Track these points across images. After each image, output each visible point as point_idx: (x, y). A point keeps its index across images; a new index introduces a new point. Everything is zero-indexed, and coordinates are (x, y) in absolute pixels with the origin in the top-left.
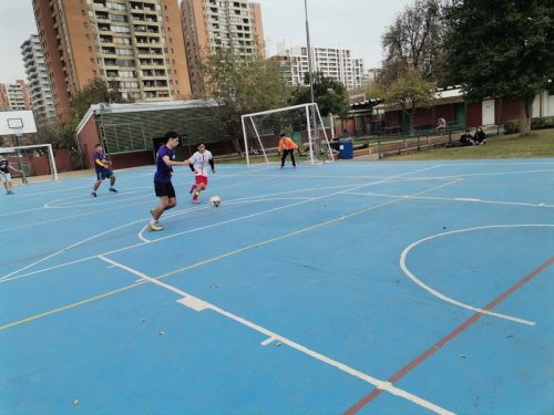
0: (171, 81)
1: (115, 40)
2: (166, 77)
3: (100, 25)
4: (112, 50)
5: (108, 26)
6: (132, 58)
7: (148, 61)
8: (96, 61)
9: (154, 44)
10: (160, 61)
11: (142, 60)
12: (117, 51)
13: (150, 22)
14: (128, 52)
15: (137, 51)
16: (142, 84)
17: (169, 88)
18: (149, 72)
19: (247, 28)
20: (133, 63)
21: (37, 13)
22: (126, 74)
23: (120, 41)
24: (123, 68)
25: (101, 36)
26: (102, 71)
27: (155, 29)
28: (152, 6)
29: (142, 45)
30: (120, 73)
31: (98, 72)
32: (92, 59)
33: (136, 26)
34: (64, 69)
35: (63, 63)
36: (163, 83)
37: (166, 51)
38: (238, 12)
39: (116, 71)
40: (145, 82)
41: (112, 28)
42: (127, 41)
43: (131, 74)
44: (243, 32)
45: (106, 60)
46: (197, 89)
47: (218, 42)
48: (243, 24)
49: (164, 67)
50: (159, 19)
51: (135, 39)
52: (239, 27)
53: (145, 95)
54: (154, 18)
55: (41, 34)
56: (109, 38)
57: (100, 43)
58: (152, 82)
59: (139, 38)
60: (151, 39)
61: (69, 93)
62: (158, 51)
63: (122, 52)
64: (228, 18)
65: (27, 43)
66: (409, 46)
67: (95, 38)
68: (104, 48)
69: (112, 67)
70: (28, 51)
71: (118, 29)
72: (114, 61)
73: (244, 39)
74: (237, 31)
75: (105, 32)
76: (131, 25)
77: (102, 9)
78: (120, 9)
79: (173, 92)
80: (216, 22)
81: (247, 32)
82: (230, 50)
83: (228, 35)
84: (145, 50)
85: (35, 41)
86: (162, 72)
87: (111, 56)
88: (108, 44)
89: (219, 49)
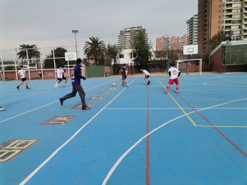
1: (233, 11)
3: (227, 5)
4: (231, 16)
5: (231, 5)
6: (240, 19)
8: (221, 22)
11: (246, 20)
12: (233, 16)
14: (239, 16)
15: (244, 15)
16: (243, 32)
20: (240, 21)
21: (199, 5)
22: (235, 27)
23: (236, 11)
24: (234, 25)
25: (227, 10)
30: (232, 27)
31: (221, 28)
32: (219, 22)
33: (246, 2)
34: (205, 28)
35: (206, 25)
39: (230, 27)
40: (245, 31)
41: (233, 5)
42: (239, 11)
43: (238, 27)
45: (227, 22)
51: (244, 9)
53: (243, 37)
55: (199, 14)
56: (230, 11)
57: (225, 13)
59: (246, 9)
61: (205, 39)
63: (236, 16)
65: (192, 19)
67: (223, 12)
68: (226, 16)
69: (228, 25)
70: (190, 22)
71: (236, 5)
72: (230, 22)
75: (229, 8)
76: (243, 3)
85: (195, 17)
87: (229, 19)
88: (229, 14)
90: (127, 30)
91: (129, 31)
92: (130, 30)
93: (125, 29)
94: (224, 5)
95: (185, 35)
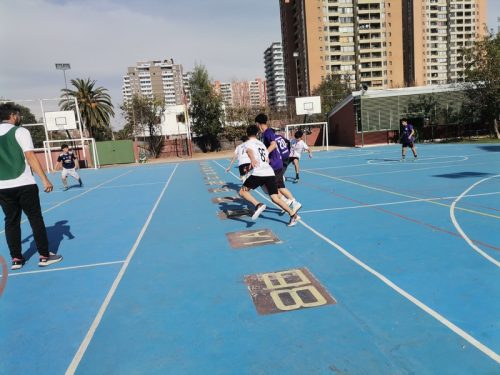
0: (386, 72)
1: (341, 39)
2: (382, 68)
3: (332, 28)
4: (338, 48)
5: (337, 28)
6: (353, 54)
7: (367, 55)
8: (324, 58)
9: (375, 40)
10: (378, 54)
11: (362, 55)
12: (342, 49)
13: (375, 21)
14: (351, 49)
15: (359, 47)
16: (360, 75)
17: (383, 78)
18: (366, 65)
19: (468, 14)
20: (354, 58)
21: (283, 25)
22: (347, 68)
23: (345, 39)
24: (344, 63)
25: (332, 38)
26: (327, 67)
27: (377, 26)
28: (376, 6)
29: (364, 41)
30: (342, 68)
31: (324, 68)
32: (321, 57)
33: (361, 25)
36: (378, 74)
37: (385, 44)
39: (339, 67)
40: (363, 74)
41: (340, 29)
42: (351, 39)
43: (351, 68)
44: (464, 18)
45: (333, 57)
46: (409, 79)
47: (434, 31)
48: (464, 10)
49: (381, 59)
50: (382, 16)
51: (359, 37)
52: (460, 14)
53: (360, 85)
54: (377, 16)
55: (284, 41)
56: (336, 38)
57: (330, 43)
58: (368, 74)
59: (362, 36)
60: (373, 35)
62: (377, 45)
63: (346, 49)
64: (448, 6)
65: (270, 49)
67: (326, 39)
68: (332, 47)
69: (336, 63)
70: (269, 55)
71: (345, 30)
72: (338, 57)
73: (464, 25)
74: (457, 18)
75: (335, 34)
76: (356, 25)
77: (334, 14)
78: (349, 12)
79: (386, 82)
80: (434, 12)
81: (468, 18)
82: (447, 38)
83: (446, 23)
84: (366, 45)
85: (275, 47)
86: (378, 64)
87: (336, 53)
88: (335, 44)
89: (434, 38)
90: (143, 66)
91: (148, 69)
92: (148, 66)
93: (139, 64)
94: (325, 29)
95: (259, 80)
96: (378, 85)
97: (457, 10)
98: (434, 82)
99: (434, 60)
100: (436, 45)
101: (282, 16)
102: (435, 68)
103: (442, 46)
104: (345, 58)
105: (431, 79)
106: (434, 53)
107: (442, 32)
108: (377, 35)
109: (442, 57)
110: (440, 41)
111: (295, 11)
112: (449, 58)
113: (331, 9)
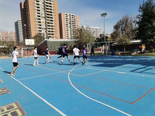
0: (55, 34)
1: (41, 23)
2: (54, 33)
3: (38, 19)
4: (41, 25)
5: (40, 19)
7: (50, 29)
9: (51, 25)
10: (53, 29)
11: (48, 28)
13: (51, 19)
14: (45, 26)
17: (54, 36)
18: (49, 31)
19: (75, 22)
20: (46, 29)
21: (21, 15)
22: (43, 31)
23: (43, 23)
24: (43, 30)
25: (38, 22)
26: (37, 30)
27: (52, 21)
28: (51, 15)
29: (48, 24)
32: (35, 27)
33: (47, 20)
34: (27, 29)
36: (53, 34)
37: (54, 26)
38: (73, 18)
39: (41, 31)
40: (48, 34)
42: (45, 23)
43: (45, 32)
44: (74, 23)
45: (39, 28)
46: (61, 37)
47: (67, 25)
48: (74, 21)
49: (54, 30)
50: (53, 18)
52: (73, 21)
54: (52, 18)
55: (22, 20)
56: (40, 22)
58: (50, 34)
59: (48, 23)
60: (51, 23)
62: (52, 26)
63: (43, 26)
64: (70, 19)
65: (17, 22)
66: (121, 29)
68: (39, 25)
70: (16, 24)
71: (43, 20)
72: (41, 28)
73: (74, 24)
74: (72, 22)
75: (39, 21)
76: (46, 19)
77: (39, 15)
78: (44, 15)
79: (55, 37)
80: (67, 20)
81: (75, 23)
82: (70, 27)
83: (70, 23)
84: (49, 26)
85: (19, 22)
86: (53, 32)
87: (40, 27)
88: (39, 24)
89: (67, 27)
94: (36, 19)
95: (13, 32)
96: (53, 38)
97: (72, 20)
98: (68, 38)
99: (68, 32)
100: (68, 29)
101: (21, 12)
102: (68, 34)
103: (69, 29)
104: (43, 29)
105: (67, 37)
106: (67, 30)
107: (69, 25)
108: (52, 23)
109: (69, 32)
110: (69, 27)
111: (26, 11)
112: (71, 32)
113: (38, 13)
